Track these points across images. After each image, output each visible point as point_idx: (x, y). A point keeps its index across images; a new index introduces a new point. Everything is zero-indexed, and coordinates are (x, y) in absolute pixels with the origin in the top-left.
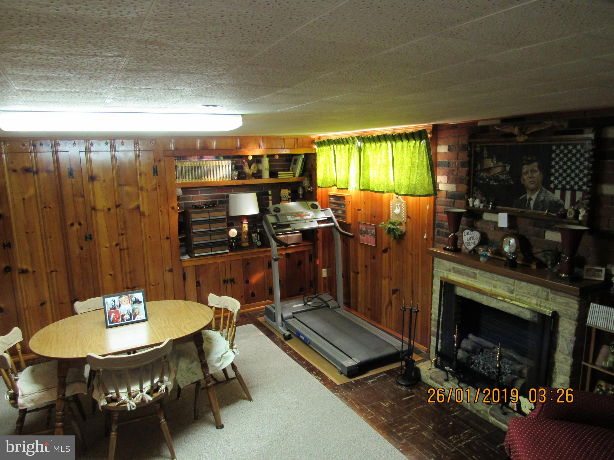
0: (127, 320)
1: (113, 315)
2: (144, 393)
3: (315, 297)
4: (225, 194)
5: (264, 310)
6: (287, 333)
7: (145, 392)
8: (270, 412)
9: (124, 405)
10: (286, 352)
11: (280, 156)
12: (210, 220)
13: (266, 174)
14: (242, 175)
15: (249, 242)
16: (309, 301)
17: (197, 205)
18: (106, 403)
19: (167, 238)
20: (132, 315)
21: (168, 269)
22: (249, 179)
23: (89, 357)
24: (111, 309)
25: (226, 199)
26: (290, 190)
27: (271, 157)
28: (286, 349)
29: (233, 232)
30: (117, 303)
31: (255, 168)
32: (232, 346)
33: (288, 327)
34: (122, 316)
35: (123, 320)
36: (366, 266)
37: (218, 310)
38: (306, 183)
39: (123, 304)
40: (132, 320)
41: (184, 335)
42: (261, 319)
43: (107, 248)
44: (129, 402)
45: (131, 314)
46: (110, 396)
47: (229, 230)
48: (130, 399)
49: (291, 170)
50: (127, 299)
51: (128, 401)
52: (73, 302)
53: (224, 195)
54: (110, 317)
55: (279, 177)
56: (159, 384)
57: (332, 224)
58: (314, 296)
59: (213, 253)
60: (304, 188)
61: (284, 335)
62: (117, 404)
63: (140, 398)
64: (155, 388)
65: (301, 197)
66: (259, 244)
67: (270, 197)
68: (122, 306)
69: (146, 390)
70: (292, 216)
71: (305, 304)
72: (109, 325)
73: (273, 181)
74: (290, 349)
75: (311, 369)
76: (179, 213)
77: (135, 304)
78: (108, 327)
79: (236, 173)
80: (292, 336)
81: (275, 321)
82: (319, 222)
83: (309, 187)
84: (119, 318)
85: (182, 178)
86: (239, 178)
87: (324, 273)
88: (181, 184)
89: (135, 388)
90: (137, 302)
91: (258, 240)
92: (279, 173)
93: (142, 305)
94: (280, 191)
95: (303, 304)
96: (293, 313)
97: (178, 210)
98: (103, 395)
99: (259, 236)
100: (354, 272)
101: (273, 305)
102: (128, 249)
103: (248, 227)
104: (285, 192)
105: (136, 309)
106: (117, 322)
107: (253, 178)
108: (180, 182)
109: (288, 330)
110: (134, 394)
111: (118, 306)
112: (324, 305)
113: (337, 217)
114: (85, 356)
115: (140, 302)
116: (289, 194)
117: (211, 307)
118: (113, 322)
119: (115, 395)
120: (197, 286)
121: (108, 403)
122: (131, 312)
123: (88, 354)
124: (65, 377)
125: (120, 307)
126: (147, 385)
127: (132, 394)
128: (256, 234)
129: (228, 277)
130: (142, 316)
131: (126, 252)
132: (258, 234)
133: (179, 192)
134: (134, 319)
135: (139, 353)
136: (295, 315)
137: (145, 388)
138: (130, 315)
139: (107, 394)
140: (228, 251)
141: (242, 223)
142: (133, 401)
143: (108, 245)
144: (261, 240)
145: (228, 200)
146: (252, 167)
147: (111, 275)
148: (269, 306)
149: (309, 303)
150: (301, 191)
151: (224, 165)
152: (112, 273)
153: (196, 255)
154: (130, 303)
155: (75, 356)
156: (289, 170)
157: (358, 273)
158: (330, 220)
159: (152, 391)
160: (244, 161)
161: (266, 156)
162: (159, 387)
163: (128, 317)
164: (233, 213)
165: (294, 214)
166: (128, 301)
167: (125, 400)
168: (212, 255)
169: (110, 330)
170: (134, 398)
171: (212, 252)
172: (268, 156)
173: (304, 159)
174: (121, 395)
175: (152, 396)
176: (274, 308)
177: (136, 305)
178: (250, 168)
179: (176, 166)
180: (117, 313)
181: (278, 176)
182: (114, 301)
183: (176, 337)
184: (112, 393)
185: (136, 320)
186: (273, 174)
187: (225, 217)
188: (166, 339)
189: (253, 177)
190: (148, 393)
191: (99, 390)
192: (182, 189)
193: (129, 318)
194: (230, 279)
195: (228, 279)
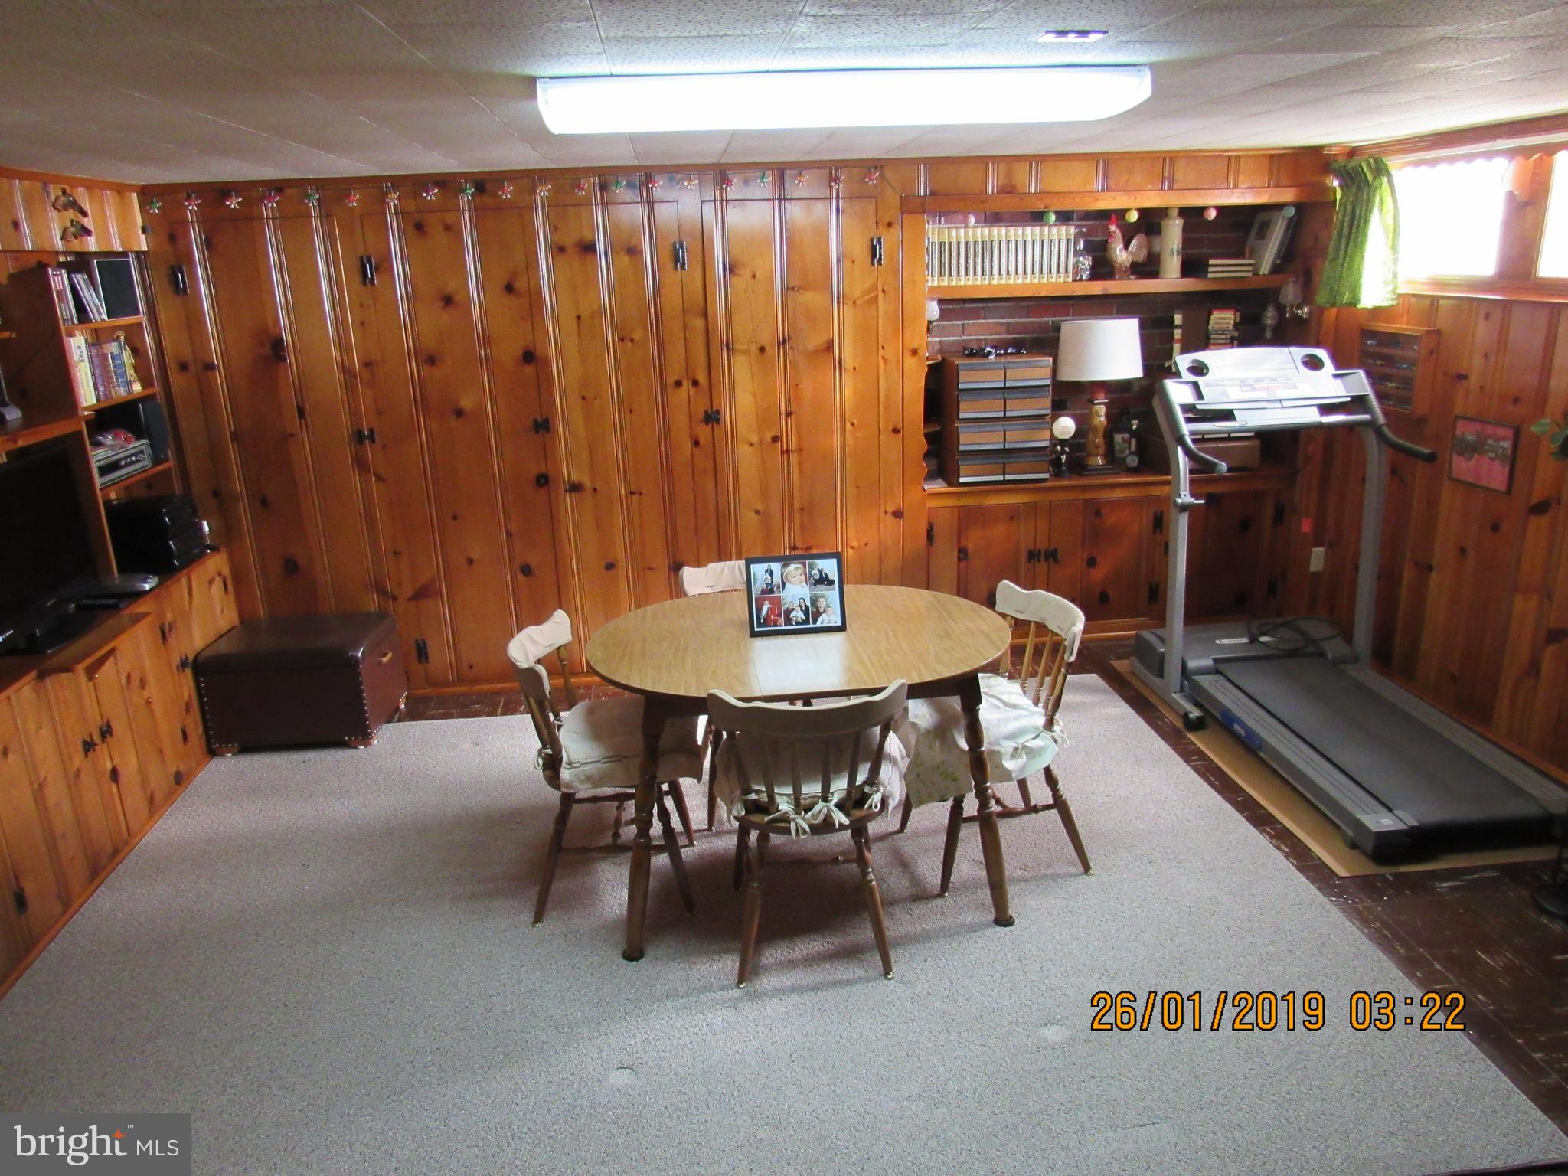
0: (798, 623)
1: (766, 608)
2: (831, 805)
3: (1282, 625)
4: (1050, 319)
5: (1132, 642)
6: (1195, 713)
7: (833, 802)
8: (1138, 911)
9: (783, 825)
10: (1187, 761)
11: (1220, 209)
12: (1005, 388)
13: (1172, 265)
14: (1102, 268)
15: (1105, 456)
16: (1264, 634)
17: (975, 346)
18: (743, 813)
19: (896, 431)
20: (812, 612)
21: (891, 509)
22: (1121, 279)
23: (712, 696)
24: (763, 592)
25: (1051, 334)
26: (1238, 314)
27: (1192, 215)
28: (1189, 754)
29: (1066, 426)
30: (777, 579)
31: (1139, 247)
32: (1050, 724)
33: (1198, 696)
34: (788, 612)
35: (788, 621)
36: (1463, 551)
37: (1020, 626)
38: (1290, 293)
39: (790, 582)
40: (809, 624)
41: (937, 677)
42: (1121, 665)
43: (751, 444)
44: (794, 820)
45: (807, 608)
46: (753, 796)
47: (1054, 418)
48: (798, 813)
49: (1247, 255)
50: (800, 571)
51: (793, 816)
52: (676, 568)
53: (1046, 323)
54: (759, 610)
55: (1210, 276)
56: (867, 789)
57: (1367, 417)
58: (1278, 621)
59: (1008, 477)
60: (1281, 309)
61: (1186, 715)
62: (767, 819)
63: (822, 816)
64: (855, 795)
65: (1268, 335)
66: (1133, 461)
67: (1178, 334)
68: (788, 585)
69: (835, 799)
70: (1241, 386)
71: (1253, 640)
72: (756, 629)
73: (1190, 284)
74: (1202, 755)
75: (1259, 818)
76: (929, 366)
77: (819, 586)
78: (754, 634)
79: (1086, 262)
80: (1208, 720)
81: (1160, 674)
82: (1325, 409)
83: (1299, 307)
84: (780, 615)
85: (941, 274)
86: (1095, 276)
87: (1317, 559)
88: (939, 288)
89: (811, 789)
90: (823, 580)
91: (1131, 453)
92: (1212, 262)
93: (834, 589)
94: (1210, 314)
95: (1245, 640)
96: (1216, 661)
97: (928, 359)
98: (738, 792)
99: (1134, 442)
100: (1416, 564)
101: (1159, 632)
102: (800, 450)
103: (1107, 416)
104: (1223, 319)
105: (821, 600)
106: (775, 625)
107: (1132, 277)
108: (935, 284)
109: (1198, 705)
110: (808, 801)
111: (778, 587)
112: (1311, 649)
113: (1380, 397)
114: (704, 695)
115: (831, 583)
116: (1236, 325)
117: (1004, 616)
118: (766, 623)
119: (764, 798)
120: (960, 560)
121: (747, 813)
122: (809, 604)
123: (712, 691)
124: (657, 737)
125: (783, 588)
126: (839, 786)
127: (803, 802)
128: (1126, 436)
129: (1042, 545)
130: (831, 618)
131: (795, 458)
132: (1134, 434)
133: (933, 310)
134: (815, 622)
135: (818, 705)
136: (1222, 667)
137: (832, 793)
138: (806, 612)
139: (747, 791)
140: (1046, 476)
141: (1091, 402)
142: (804, 819)
143: (755, 439)
144: (1141, 452)
145: (1058, 339)
146: (1134, 243)
147: (757, 512)
148: (1148, 635)
149: (1263, 639)
150: (1270, 317)
151: (1055, 238)
152: (760, 507)
153: (962, 480)
154: (806, 582)
155: (682, 693)
156: (1240, 255)
157: (1430, 568)
158: (1358, 403)
159: (850, 804)
160: (1113, 228)
161: (1175, 212)
162: (865, 797)
163: (801, 616)
164: (1067, 375)
165: (1250, 382)
166: (803, 577)
167: (786, 813)
168: (1005, 482)
169: (760, 643)
170: (807, 812)
171: (1004, 474)
172: (1184, 212)
173: (1290, 220)
174: (778, 799)
175: (847, 815)
176: (1162, 640)
177: (822, 589)
178: (1126, 246)
179: (929, 239)
180: (776, 602)
181: (1207, 272)
182: (771, 574)
183: (917, 680)
184: (757, 792)
185: (819, 624)
186: (1191, 267)
187: (1049, 382)
188: (891, 682)
189: (1133, 274)
190: (840, 806)
191: (728, 779)
192: (941, 302)
193: (804, 618)
194: (1046, 551)
195: (1039, 551)
